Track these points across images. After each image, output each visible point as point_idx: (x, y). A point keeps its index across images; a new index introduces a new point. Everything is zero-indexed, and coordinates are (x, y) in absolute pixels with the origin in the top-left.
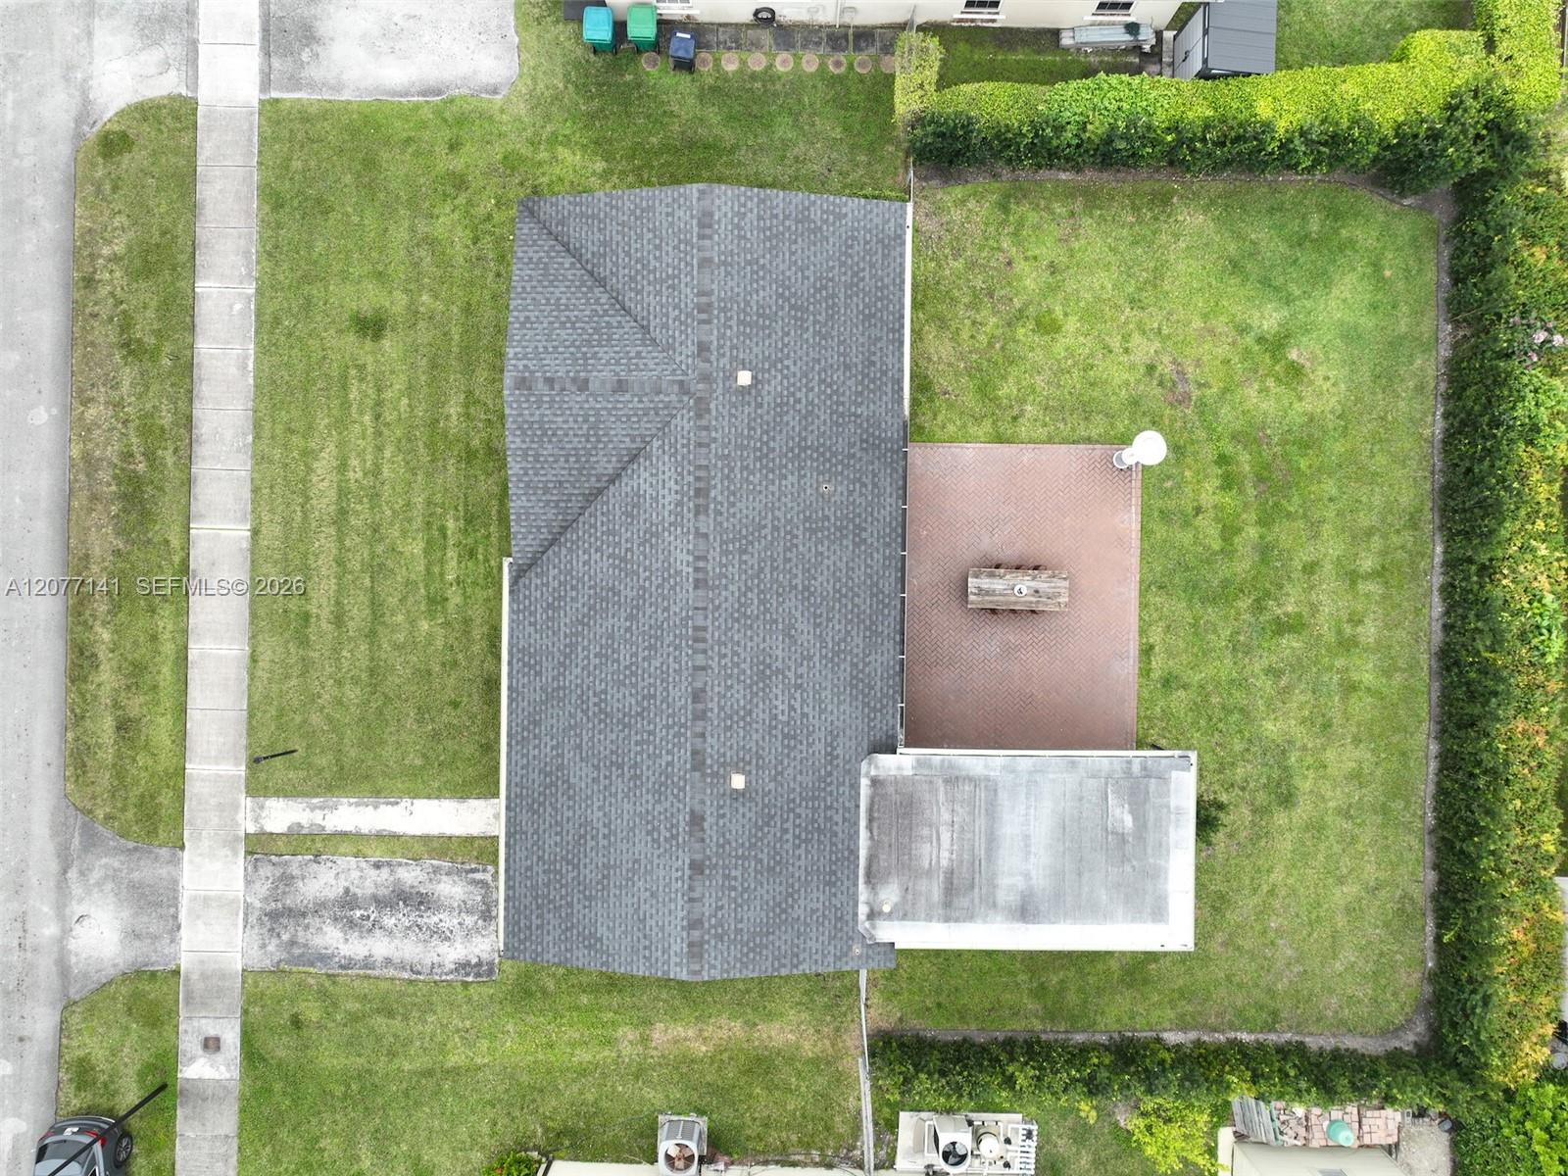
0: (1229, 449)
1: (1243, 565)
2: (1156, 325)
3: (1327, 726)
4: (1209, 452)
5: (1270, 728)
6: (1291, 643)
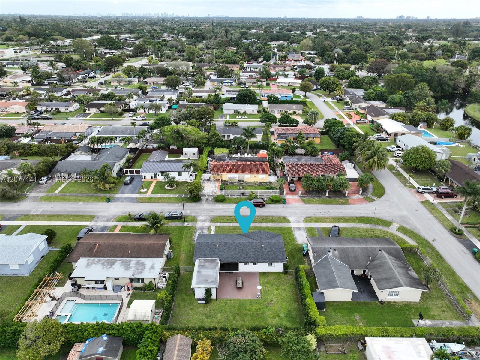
2: (279, 301)
5: (219, 316)
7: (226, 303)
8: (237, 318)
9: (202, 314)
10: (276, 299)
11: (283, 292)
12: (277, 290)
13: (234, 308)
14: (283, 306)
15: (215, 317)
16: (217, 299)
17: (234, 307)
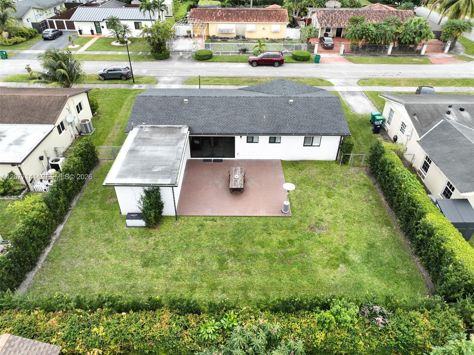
0: (296, 244)
1: (248, 248)
2: (339, 221)
3: (176, 279)
4: (293, 237)
5: (178, 259)
6: (215, 266)
7: (202, 225)
8: (230, 265)
9: (133, 255)
10: (331, 216)
11: (344, 201)
12: (329, 196)
13: (222, 239)
14: (352, 234)
15: (166, 263)
16: (177, 217)
17: (221, 235)
